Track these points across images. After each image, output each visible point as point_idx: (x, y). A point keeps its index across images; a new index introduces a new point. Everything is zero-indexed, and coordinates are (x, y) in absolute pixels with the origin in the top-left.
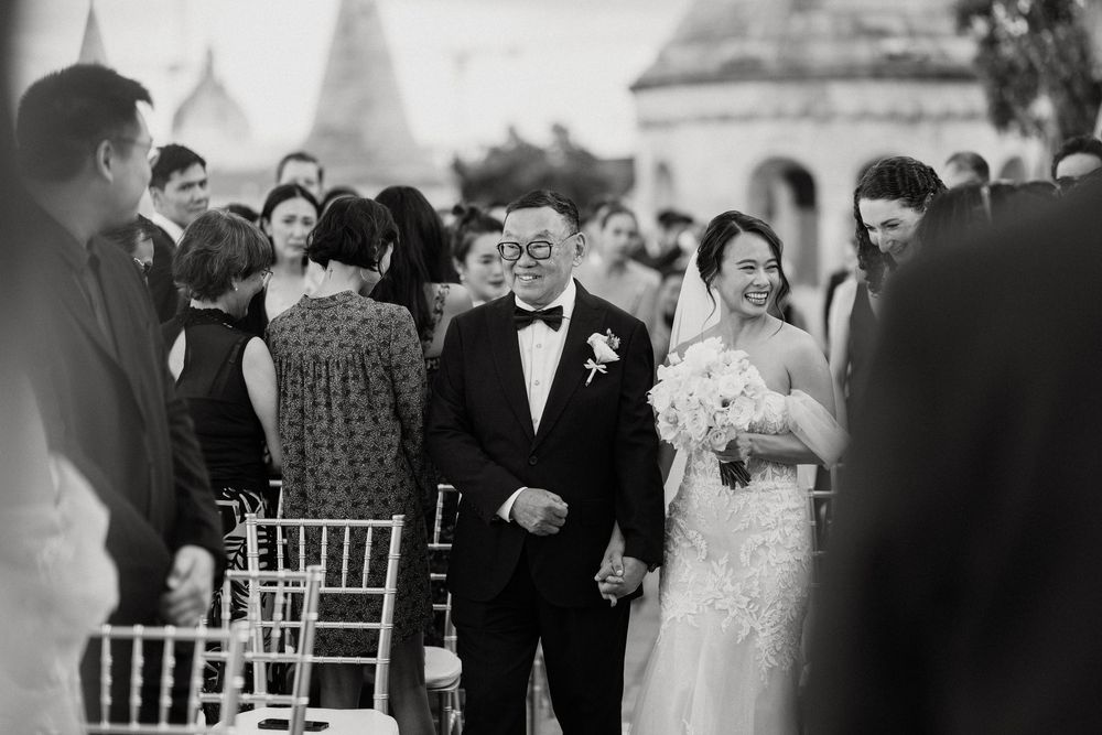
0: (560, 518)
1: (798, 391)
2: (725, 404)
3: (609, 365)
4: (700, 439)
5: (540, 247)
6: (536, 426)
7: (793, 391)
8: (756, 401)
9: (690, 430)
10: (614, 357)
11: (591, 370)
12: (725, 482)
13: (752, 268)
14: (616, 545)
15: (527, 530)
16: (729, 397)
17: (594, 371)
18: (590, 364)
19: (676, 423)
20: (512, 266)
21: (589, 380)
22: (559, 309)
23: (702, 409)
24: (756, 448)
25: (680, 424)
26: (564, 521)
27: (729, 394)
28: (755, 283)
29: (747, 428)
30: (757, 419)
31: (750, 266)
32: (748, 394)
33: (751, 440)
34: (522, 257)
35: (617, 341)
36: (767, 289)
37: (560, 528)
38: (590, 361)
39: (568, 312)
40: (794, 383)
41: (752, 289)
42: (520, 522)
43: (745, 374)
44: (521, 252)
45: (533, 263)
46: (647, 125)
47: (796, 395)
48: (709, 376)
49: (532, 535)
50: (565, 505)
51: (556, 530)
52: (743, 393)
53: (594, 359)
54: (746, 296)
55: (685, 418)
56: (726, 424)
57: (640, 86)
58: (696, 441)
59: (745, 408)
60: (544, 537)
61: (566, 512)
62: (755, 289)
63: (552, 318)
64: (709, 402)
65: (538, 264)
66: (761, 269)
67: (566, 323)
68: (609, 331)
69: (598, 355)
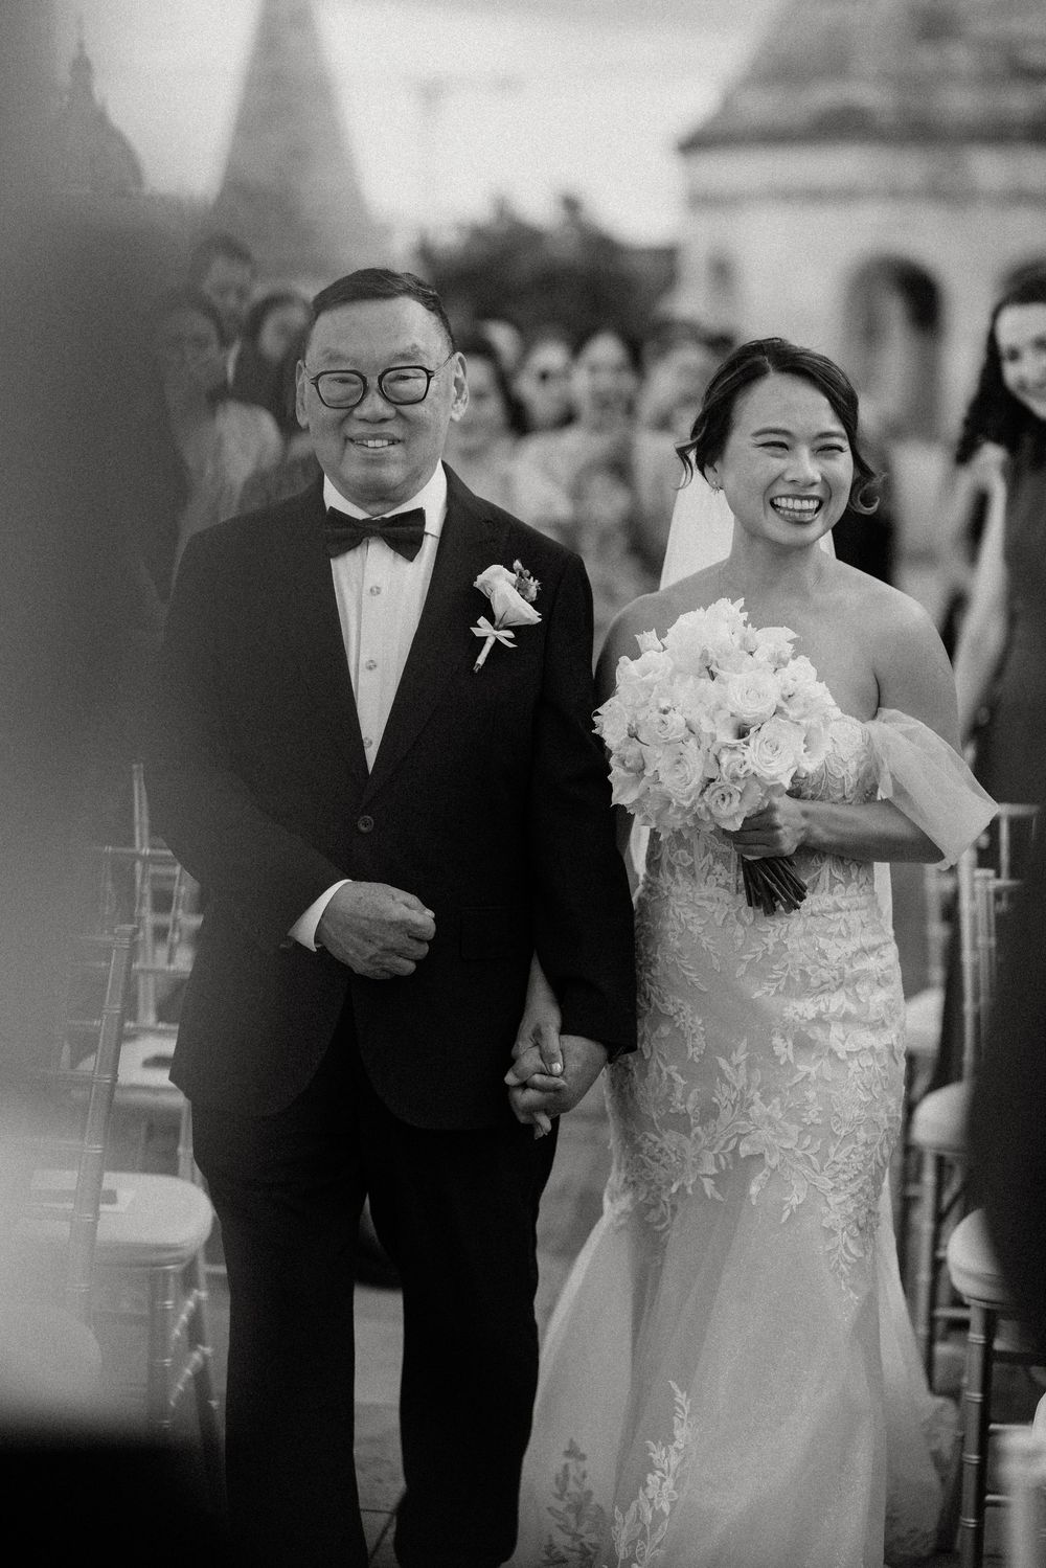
0: (420, 940)
1: (894, 711)
2: (742, 733)
3: (521, 631)
4: (687, 804)
5: (406, 378)
6: (371, 754)
7: (886, 712)
8: (809, 729)
9: (670, 782)
10: (532, 616)
11: (485, 639)
12: (753, 901)
13: (782, 445)
14: (543, 1010)
15: (350, 969)
16: (746, 717)
17: (490, 642)
18: (483, 628)
19: (640, 770)
20: (342, 421)
21: (481, 660)
22: (418, 515)
23: (692, 743)
24: (818, 831)
25: (648, 773)
26: (425, 948)
27: (749, 710)
28: (789, 476)
29: (787, 785)
30: (810, 766)
31: (779, 442)
32: (792, 713)
33: (805, 814)
34: (368, 400)
35: (533, 586)
36: (815, 491)
37: (417, 962)
38: (482, 621)
39: (434, 523)
40: (887, 695)
41: (781, 489)
42: (336, 952)
43: (786, 672)
44: (366, 390)
45: (389, 412)
46: (702, 201)
47: (892, 719)
48: (713, 676)
49: (362, 980)
50: (430, 914)
51: (410, 967)
52: (778, 711)
53: (491, 618)
54: (775, 506)
55: (658, 761)
56: (741, 773)
57: (696, 144)
58: (680, 808)
59: (783, 742)
60: (383, 982)
61: (432, 927)
62: (788, 490)
63: (403, 535)
64: (706, 727)
65: (399, 414)
66: (804, 452)
67: (429, 546)
68: (517, 564)
69: (498, 609)
